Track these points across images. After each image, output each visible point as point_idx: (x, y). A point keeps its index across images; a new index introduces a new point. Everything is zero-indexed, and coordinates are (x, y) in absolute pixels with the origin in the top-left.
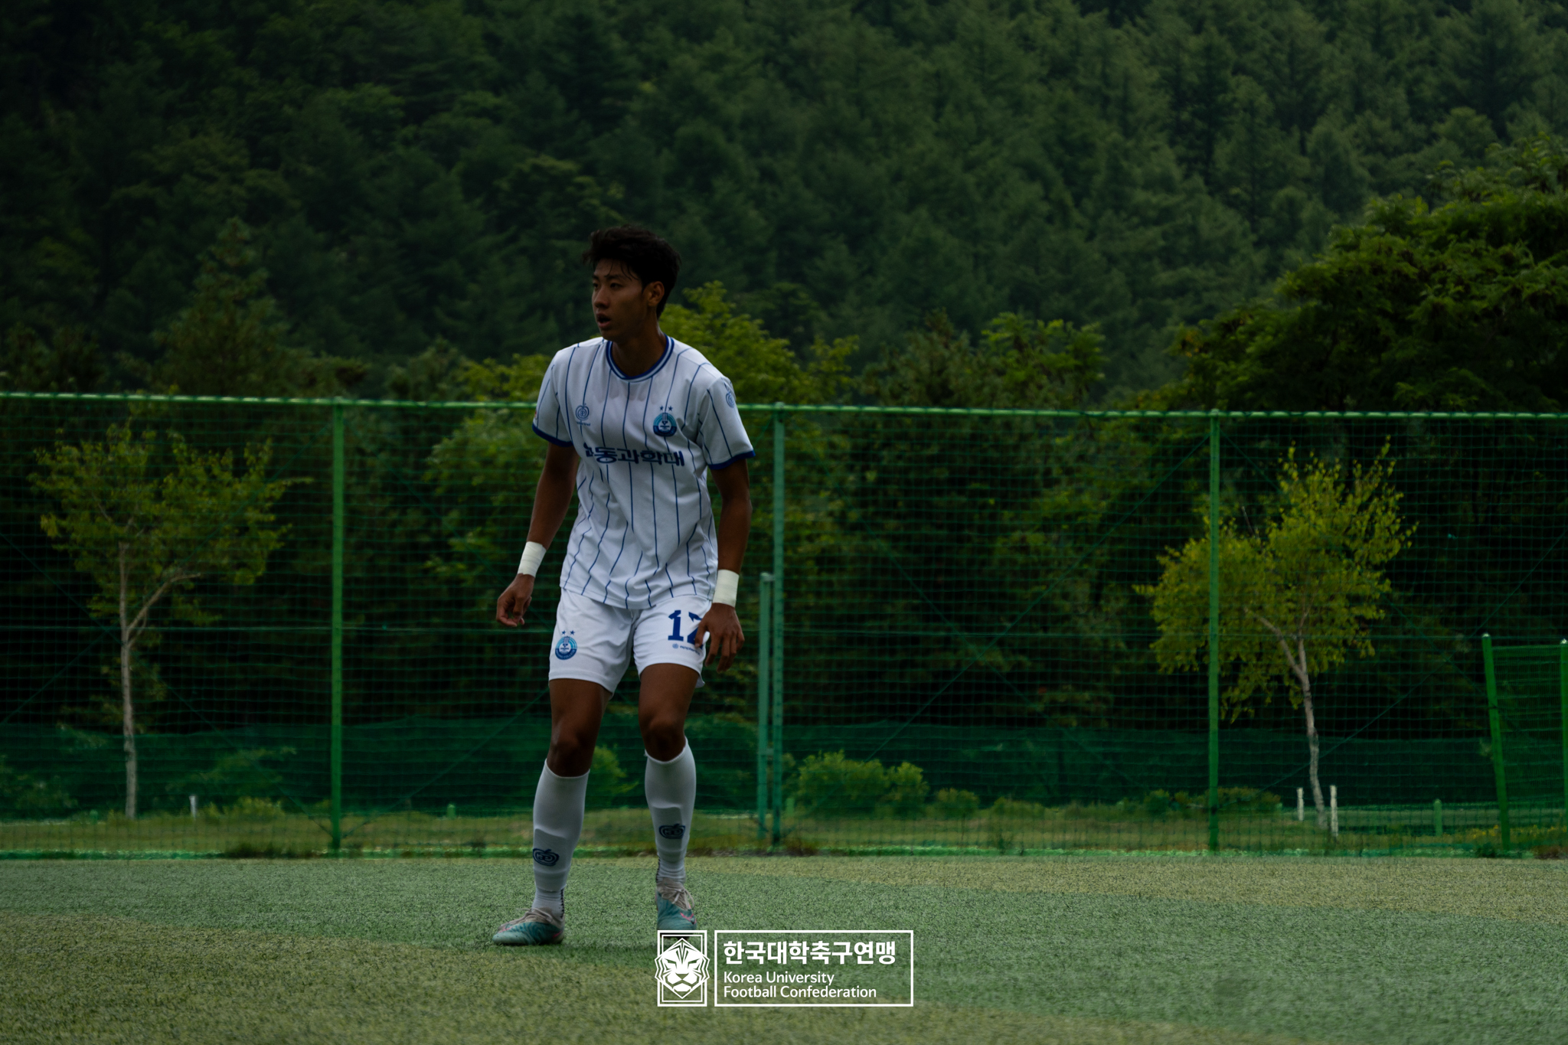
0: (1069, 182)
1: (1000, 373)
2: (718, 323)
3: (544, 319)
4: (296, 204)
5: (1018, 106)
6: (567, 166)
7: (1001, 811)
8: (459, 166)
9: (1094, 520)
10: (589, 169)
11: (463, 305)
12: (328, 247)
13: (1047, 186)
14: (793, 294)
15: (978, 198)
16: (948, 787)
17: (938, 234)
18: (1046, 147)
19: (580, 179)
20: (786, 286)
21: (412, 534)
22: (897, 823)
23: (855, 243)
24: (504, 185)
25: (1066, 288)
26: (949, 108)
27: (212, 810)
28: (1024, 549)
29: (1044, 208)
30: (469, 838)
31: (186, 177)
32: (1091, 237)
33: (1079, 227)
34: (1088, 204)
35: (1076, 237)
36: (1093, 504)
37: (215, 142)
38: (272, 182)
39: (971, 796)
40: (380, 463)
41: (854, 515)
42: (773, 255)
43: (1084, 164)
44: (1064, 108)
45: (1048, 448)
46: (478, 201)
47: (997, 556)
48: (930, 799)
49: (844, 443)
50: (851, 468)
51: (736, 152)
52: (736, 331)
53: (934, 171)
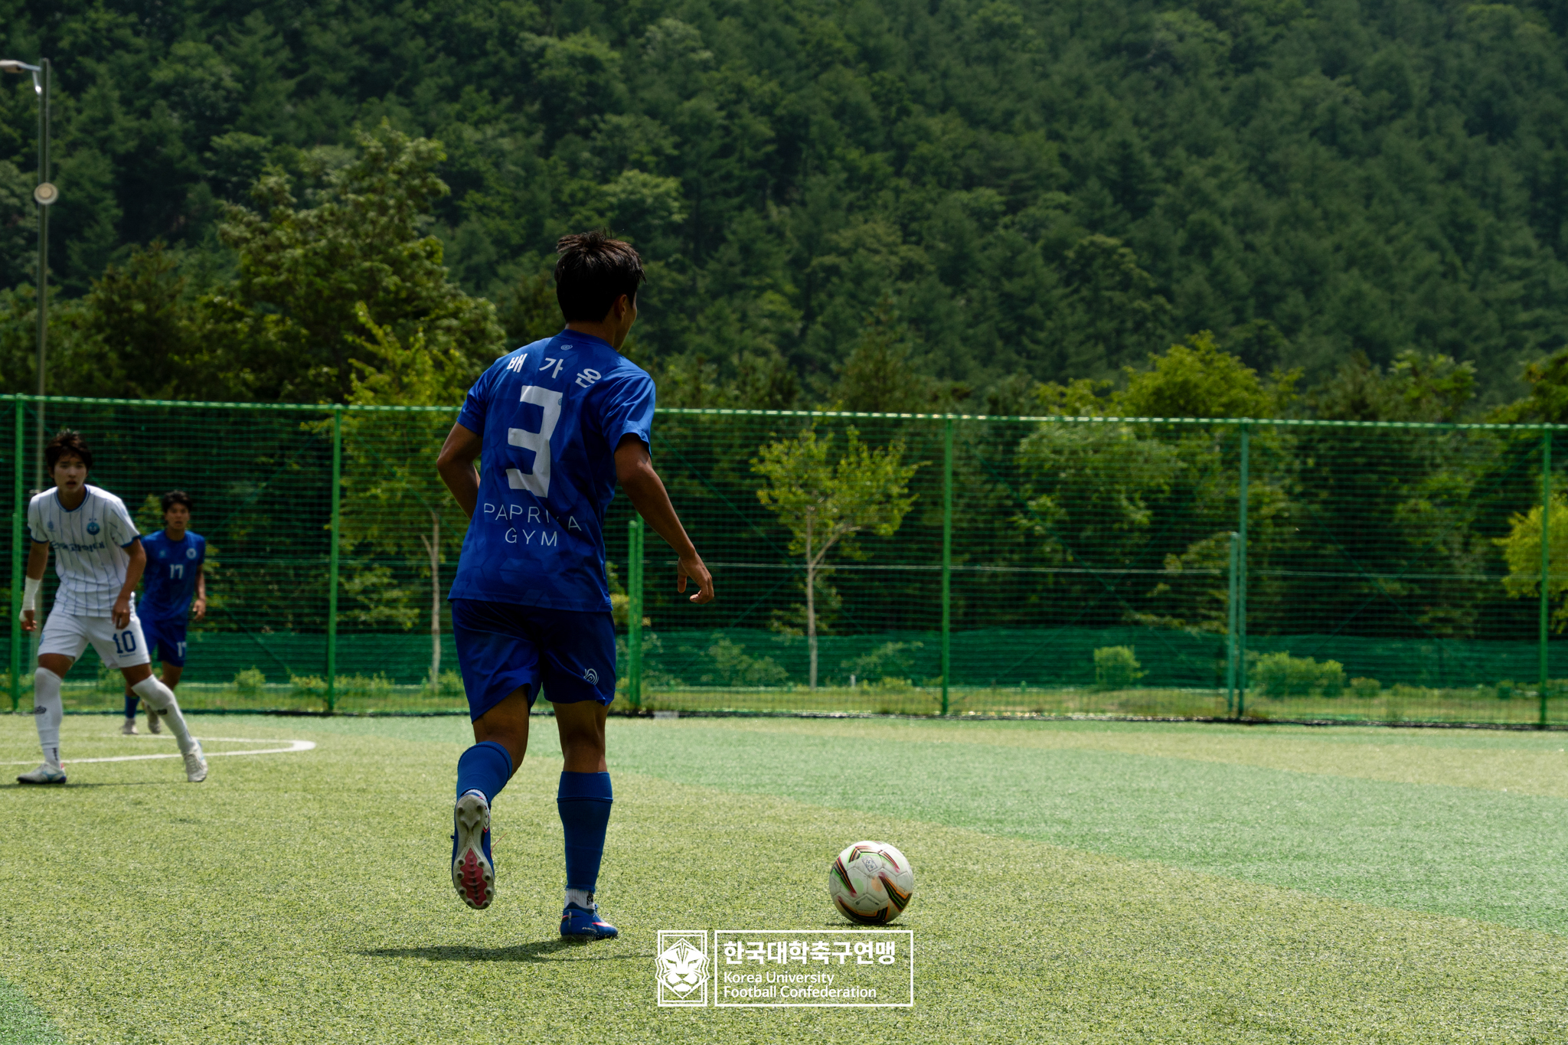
0: (1458, 250)
1: (1401, 392)
2: (1208, 357)
3: (1096, 344)
4: (932, 268)
5: (1423, 199)
6: (1112, 241)
7: (1395, 694)
8: (1040, 243)
9: (1466, 492)
10: (1128, 244)
11: (1042, 335)
12: (953, 296)
13: (1443, 253)
14: (1265, 327)
15: (1394, 262)
16: (1358, 677)
17: (1366, 287)
18: (1443, 228)
19: (1122, 250)
20: (1261, 322)
21: (1000, 498)
22: (1324, 700)
23: (1309, 292)
24: (1071, 254)
25: (1454, 324)
26: (1375, 201)
27: (865, 685)
28: (1415, 511)
29: (1441, 268)
30: (1035, 707)
31: (861, 251)
32: (1473, 288)
33: (1465, 281)
34: (1472, 266)
35: (1463, 288)
36: (1463, 483)
37: (881, 229)
38: (916, 254)
39: (1376, 683)
40: (979, 452)
41: (1298, 489)
42: (1252, 301)
43: (1469, 238)
44: (1455, 201)
45: (1432, 443)
46: (1053, 266)
47: (1398, 516)
48: (1347, 685)
49: (1293, 440)
50: (1297, 456)
51: (1228, 232)
52: (1222, 364)
53: (1364, 244)
